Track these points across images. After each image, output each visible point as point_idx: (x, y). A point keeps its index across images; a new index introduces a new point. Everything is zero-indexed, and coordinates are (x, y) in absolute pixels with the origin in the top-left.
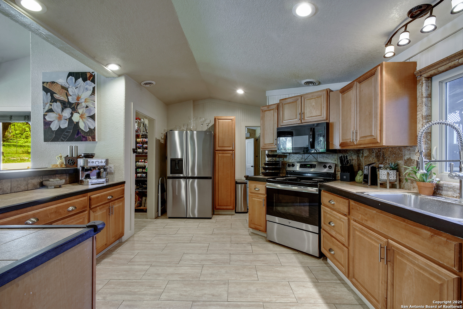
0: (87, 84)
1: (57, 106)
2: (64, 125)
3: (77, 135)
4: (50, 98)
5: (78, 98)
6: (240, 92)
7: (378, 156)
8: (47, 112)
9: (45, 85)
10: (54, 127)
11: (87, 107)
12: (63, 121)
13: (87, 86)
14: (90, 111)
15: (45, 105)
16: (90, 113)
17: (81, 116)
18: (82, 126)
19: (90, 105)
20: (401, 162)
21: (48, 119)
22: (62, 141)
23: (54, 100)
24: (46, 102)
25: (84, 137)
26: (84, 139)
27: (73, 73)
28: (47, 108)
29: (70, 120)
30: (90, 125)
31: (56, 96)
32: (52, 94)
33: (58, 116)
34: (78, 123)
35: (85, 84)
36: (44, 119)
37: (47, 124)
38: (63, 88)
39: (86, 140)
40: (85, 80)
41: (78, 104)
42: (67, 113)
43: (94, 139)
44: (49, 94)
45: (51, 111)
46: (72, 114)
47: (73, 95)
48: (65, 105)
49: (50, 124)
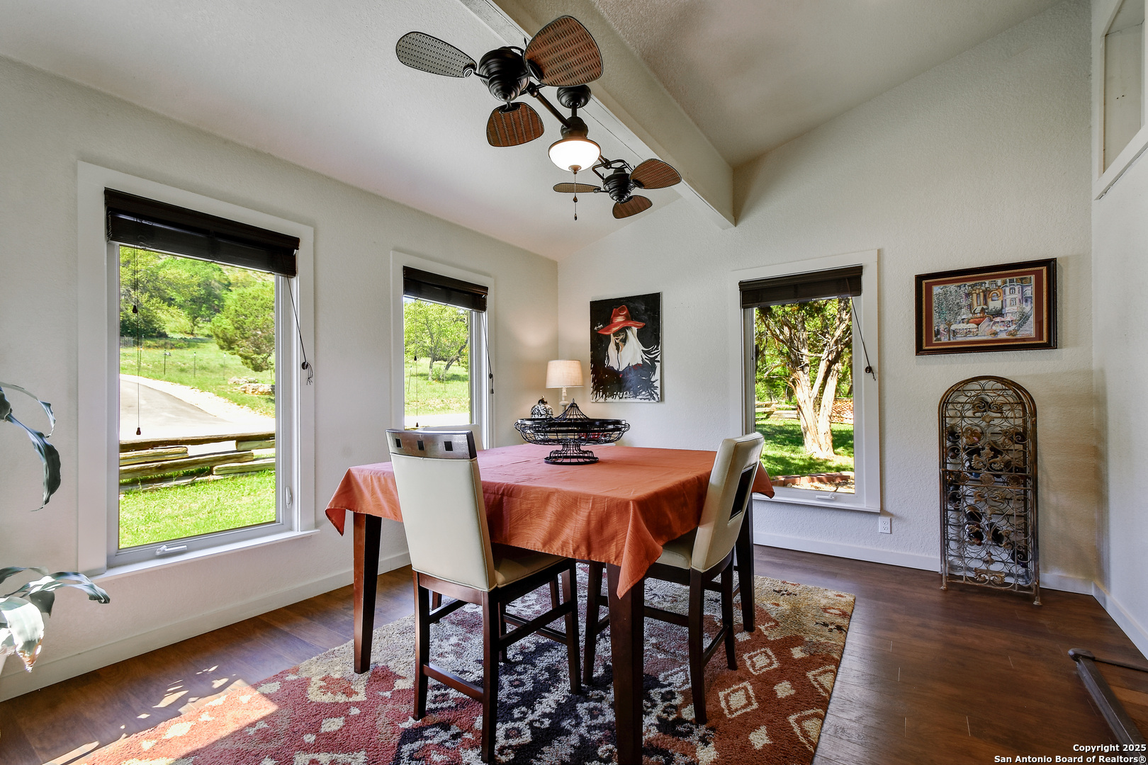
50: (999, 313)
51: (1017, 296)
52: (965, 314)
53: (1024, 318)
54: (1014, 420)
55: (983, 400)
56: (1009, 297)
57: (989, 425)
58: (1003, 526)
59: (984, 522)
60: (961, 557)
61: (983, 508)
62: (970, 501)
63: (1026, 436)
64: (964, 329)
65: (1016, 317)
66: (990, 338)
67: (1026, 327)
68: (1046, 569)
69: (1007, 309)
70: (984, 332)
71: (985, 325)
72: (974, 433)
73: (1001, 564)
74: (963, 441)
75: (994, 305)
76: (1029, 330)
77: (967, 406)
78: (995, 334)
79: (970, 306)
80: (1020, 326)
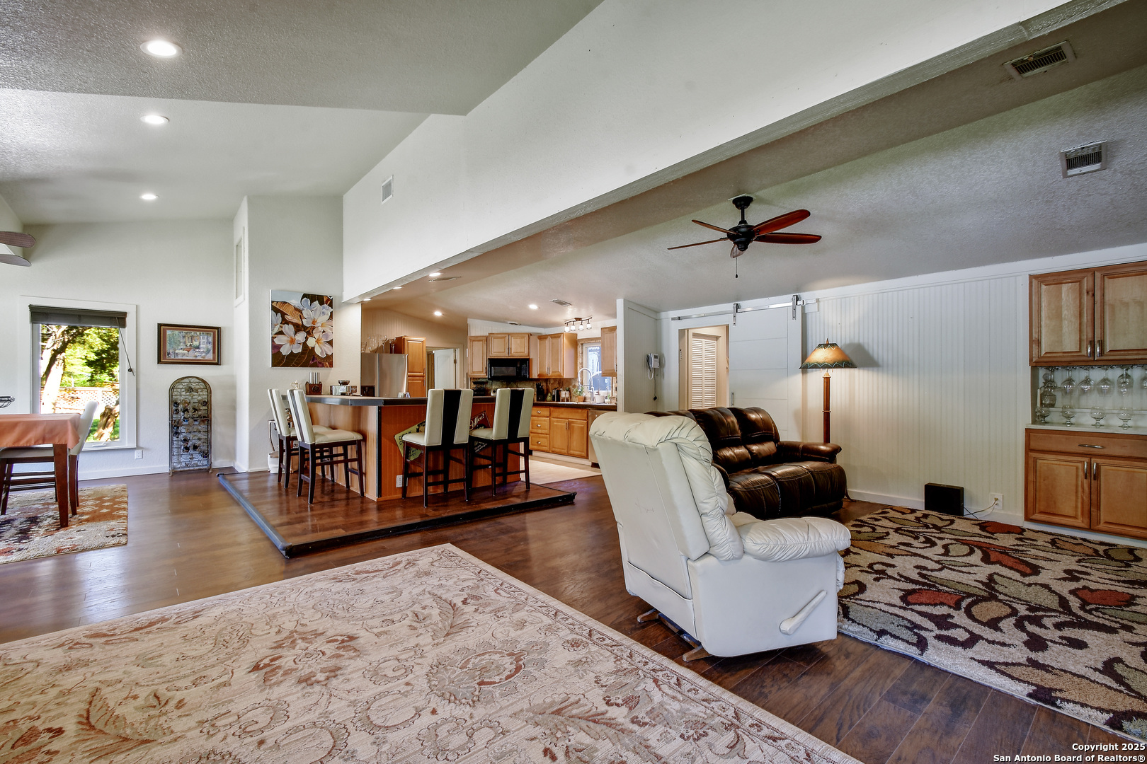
0: (324, 308)
1: (289, 329)
2: (298, 350)
3: (313, 361)
4: (281, 319)
5: (314, 322)
6: (438, 314)
7: (559, 383)
8: (276, 334)
9: (275, 305)
10: (285, 351)
11: (324, 332)
12: (296, 345)
13: (324, 310)
14: (327, 336)
15: (273, 326)
16: (327, 338)
17: (318, 341)
18: (318, 351)
19: (327, 330)
20: (571, 387)
21: (277, 342)
22: (294, 366)
23: (285, 322)
24: (275, 323)
25: (320, 363)
26: (320, 365)
27: (309, 295)
28: (276, 330)
29: (305, 344)
30: (327, 350)
31: (288, 318)
32: (283, 314)
33: (289, 339)
34: (313, 348)
35: (321, 307)
36: (273, 341)
37: (276, 348)
38: (296, 309)
39: (323, 366)
40: (321, 303)
41: (314, 328)
42: (301, 337)
43: (331, 365)
44: (279, 314)
45: (281, 333)
46: (307, 338)
47: (309, 318)
48: (299, 328)
49: (280, 348)
50: (198, 348)
51: (205, 340)
52: (182, 346)
53: (208, 351)
54: (203, 396)
55: (190, 388)
56: (202, 341)
57: (192, 398)
58: (198, 443)
59: (190, 443)
60: (180, 462)
61: (190, 436)
62: (184, 434)
63: (207, 403)
64: (181, 353)
65: (205, 350)
66: (194, 358)
67: (209, 355)
68: (215, 460)
69: (201, 346)
70: (191, 356)
71: (191, 352)
72: (186, 402)
73: (198, 461)
74: (181, 407)
75: (196, 343)
76: (210, 357)
77: (183, 390)
78: (196, 357)
79: (185, 343)
80: (207, 354)
